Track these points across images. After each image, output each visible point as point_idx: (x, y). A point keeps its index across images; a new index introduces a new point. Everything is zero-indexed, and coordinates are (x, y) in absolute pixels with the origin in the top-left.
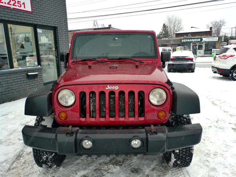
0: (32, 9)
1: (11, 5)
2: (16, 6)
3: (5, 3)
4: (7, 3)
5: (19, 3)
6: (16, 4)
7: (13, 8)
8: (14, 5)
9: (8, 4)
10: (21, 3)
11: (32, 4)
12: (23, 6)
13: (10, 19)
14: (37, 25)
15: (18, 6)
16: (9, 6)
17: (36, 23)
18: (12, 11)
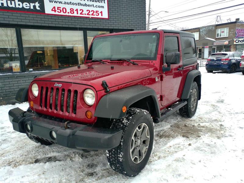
0: (108, 16)
1: (90, 15)
2: (94, 15)
3: (85, 14)
4: (86, 14)
5: (97, 12)
6: (95, 14)
7: (91, 17)
8: (92, 15)
9: (88, 14)
10: (99, 13)
11: (110, 11)
12: (100, 14)
13: (88, 27)
14: (113, 29)
15: (96, 15)
16: (88, 16)
17: (112, 28)
18: (91, 20)
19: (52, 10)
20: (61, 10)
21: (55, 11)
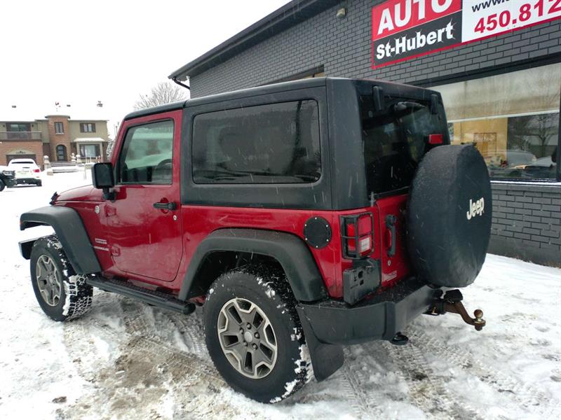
19: (476, 30)
20: (495, 22)
21: (482, 29)
